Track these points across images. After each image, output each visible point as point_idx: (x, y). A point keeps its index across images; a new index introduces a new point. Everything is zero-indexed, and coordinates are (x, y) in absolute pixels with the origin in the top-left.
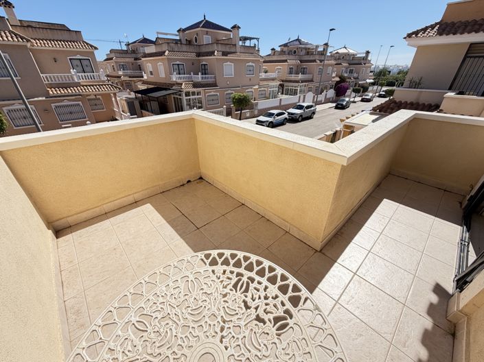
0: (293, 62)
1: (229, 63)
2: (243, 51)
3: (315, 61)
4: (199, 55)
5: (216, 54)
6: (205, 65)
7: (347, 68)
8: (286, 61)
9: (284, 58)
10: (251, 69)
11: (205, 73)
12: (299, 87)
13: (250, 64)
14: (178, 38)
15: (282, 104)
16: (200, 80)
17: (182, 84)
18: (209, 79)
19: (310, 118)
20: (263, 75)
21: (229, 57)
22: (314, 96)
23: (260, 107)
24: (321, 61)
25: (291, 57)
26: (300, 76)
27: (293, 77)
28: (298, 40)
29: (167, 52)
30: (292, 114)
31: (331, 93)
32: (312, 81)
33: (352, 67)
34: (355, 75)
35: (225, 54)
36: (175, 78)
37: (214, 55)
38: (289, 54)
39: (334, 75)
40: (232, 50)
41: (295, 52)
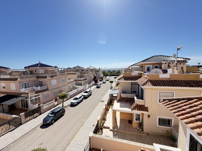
0: (78, 74)
1: (54, 80)
2: (59, 74)
3: (86, 73)
4: (38, 77)
5: (48, 78)
6: (41, 81)
7: (95, 73)
8: (75, 74)
9: (75, 73)
10: (64, 80)
11: (41, 86)
12: (82, 82)
13: (63, 78)
14: (25, 71)
15: (78, 91)
16: (39, 89)
17: (28, 93)
18: (44, 88)
19: (91, 95)
20: (68, 81)
21: (54, 78)
22: (89, 85)
23: (70, 95)
24: (88, 73)
25: (77, 72)
26: (82, 79)
27: (80, 79)
28: (78, 66)
29: (19, 79)
30: (84, 95)
31: (93, 82)
32: (86, 79)
33: (96, 73)
34: (98, 75)
35: (52, 77)
36: (23, 90)
37: (47, 78)
38: (76, 71)
39: (92, 76)
40: (55, 75)
41: (78, 70)
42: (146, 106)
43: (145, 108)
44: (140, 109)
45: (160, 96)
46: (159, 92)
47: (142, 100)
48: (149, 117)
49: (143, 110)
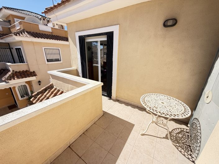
42: (32, 70)
43: (31, 72)
44: (23, 76)
45: (46, 54)
46: (43, 48)
47: (22, 63)
48: (40, 83)
49: (28, 76)
